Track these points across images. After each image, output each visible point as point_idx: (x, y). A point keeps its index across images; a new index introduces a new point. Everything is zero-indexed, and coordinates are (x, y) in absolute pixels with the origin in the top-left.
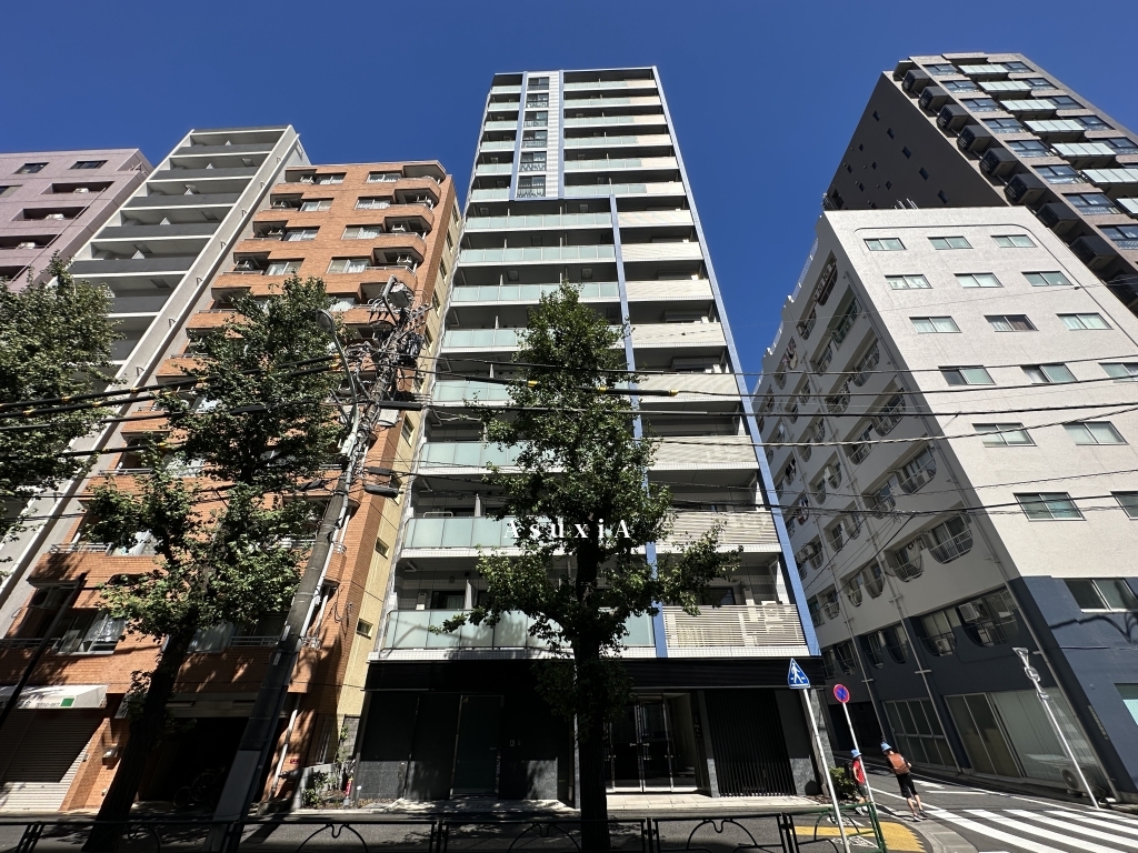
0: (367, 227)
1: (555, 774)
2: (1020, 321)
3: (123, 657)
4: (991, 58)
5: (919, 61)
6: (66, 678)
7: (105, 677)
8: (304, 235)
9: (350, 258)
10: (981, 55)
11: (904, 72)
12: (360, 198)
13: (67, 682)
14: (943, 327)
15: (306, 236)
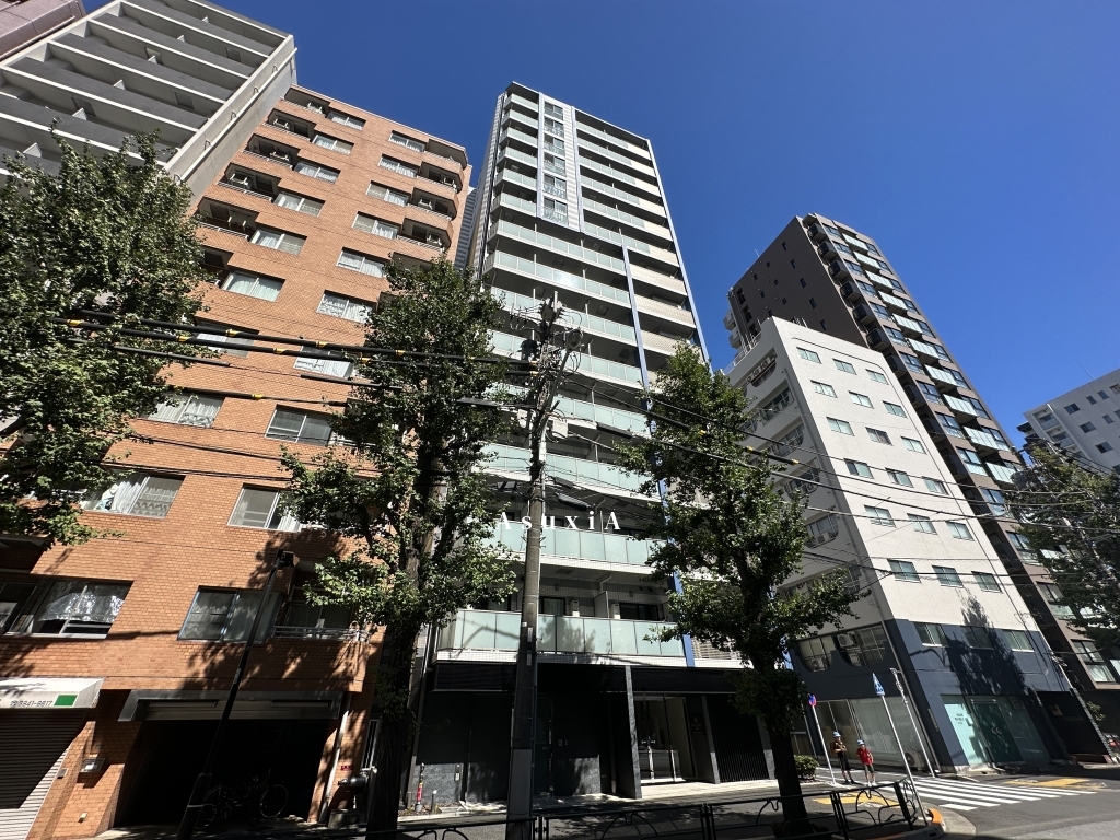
0: (394, 191)
1: (597, 770)
2: (882, 436)
3: (122, 643)
4: (859, 236)
5: (821, 219)
6: (31, 667)
7: (97, 668)
8: (318, 173)
9: (379, 219)
10: (853, 231)
11: (811, 222)
12: (384, 156)
13: (34, 673)
14: (844, 428)
15: (321, 175)
